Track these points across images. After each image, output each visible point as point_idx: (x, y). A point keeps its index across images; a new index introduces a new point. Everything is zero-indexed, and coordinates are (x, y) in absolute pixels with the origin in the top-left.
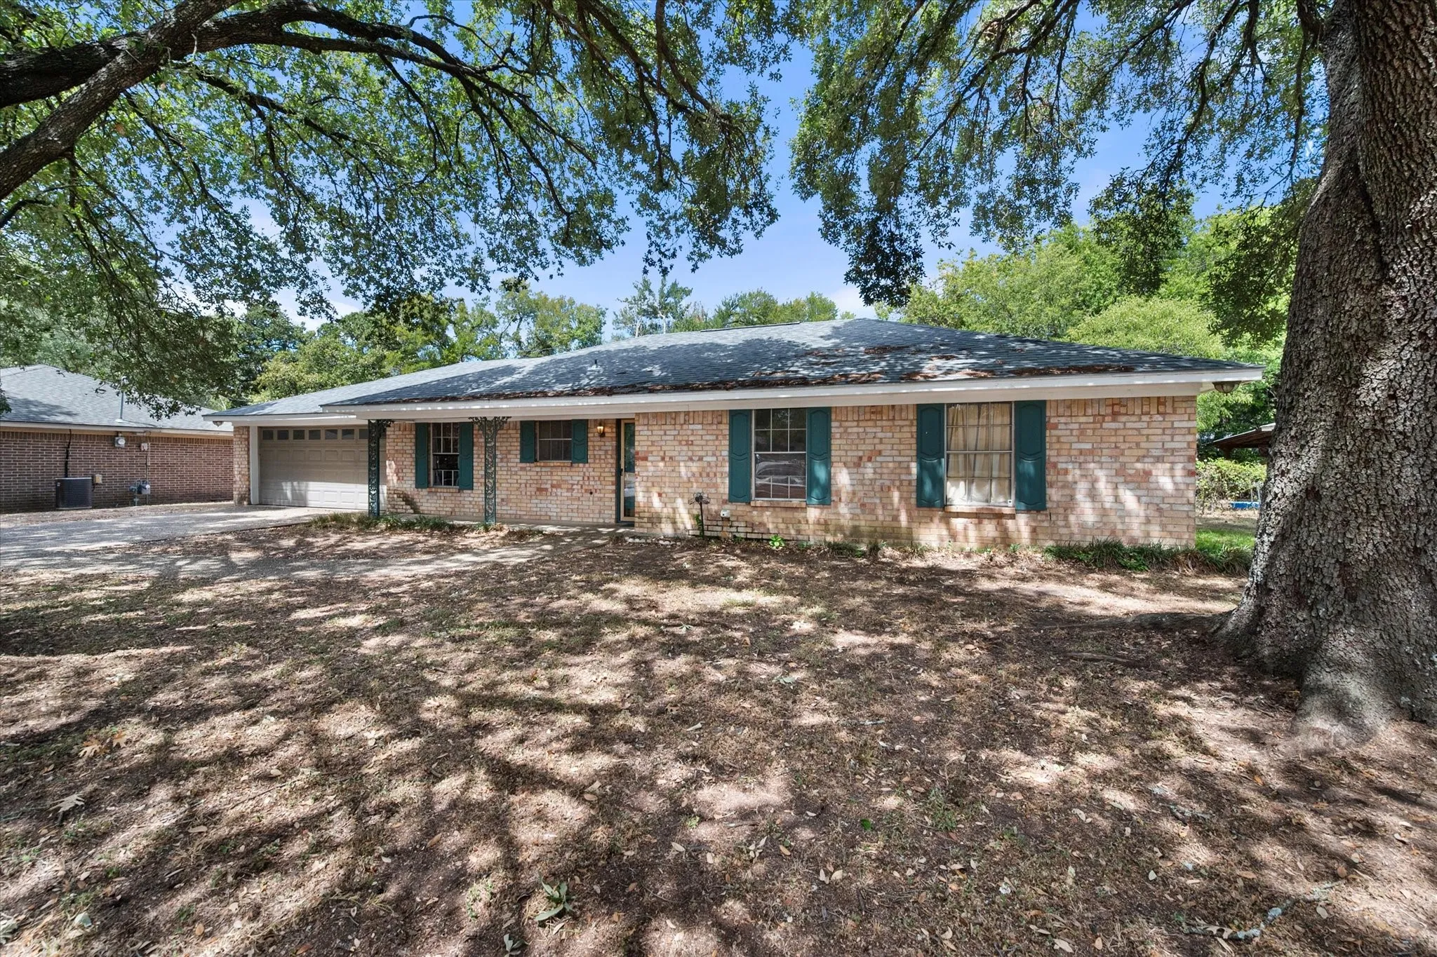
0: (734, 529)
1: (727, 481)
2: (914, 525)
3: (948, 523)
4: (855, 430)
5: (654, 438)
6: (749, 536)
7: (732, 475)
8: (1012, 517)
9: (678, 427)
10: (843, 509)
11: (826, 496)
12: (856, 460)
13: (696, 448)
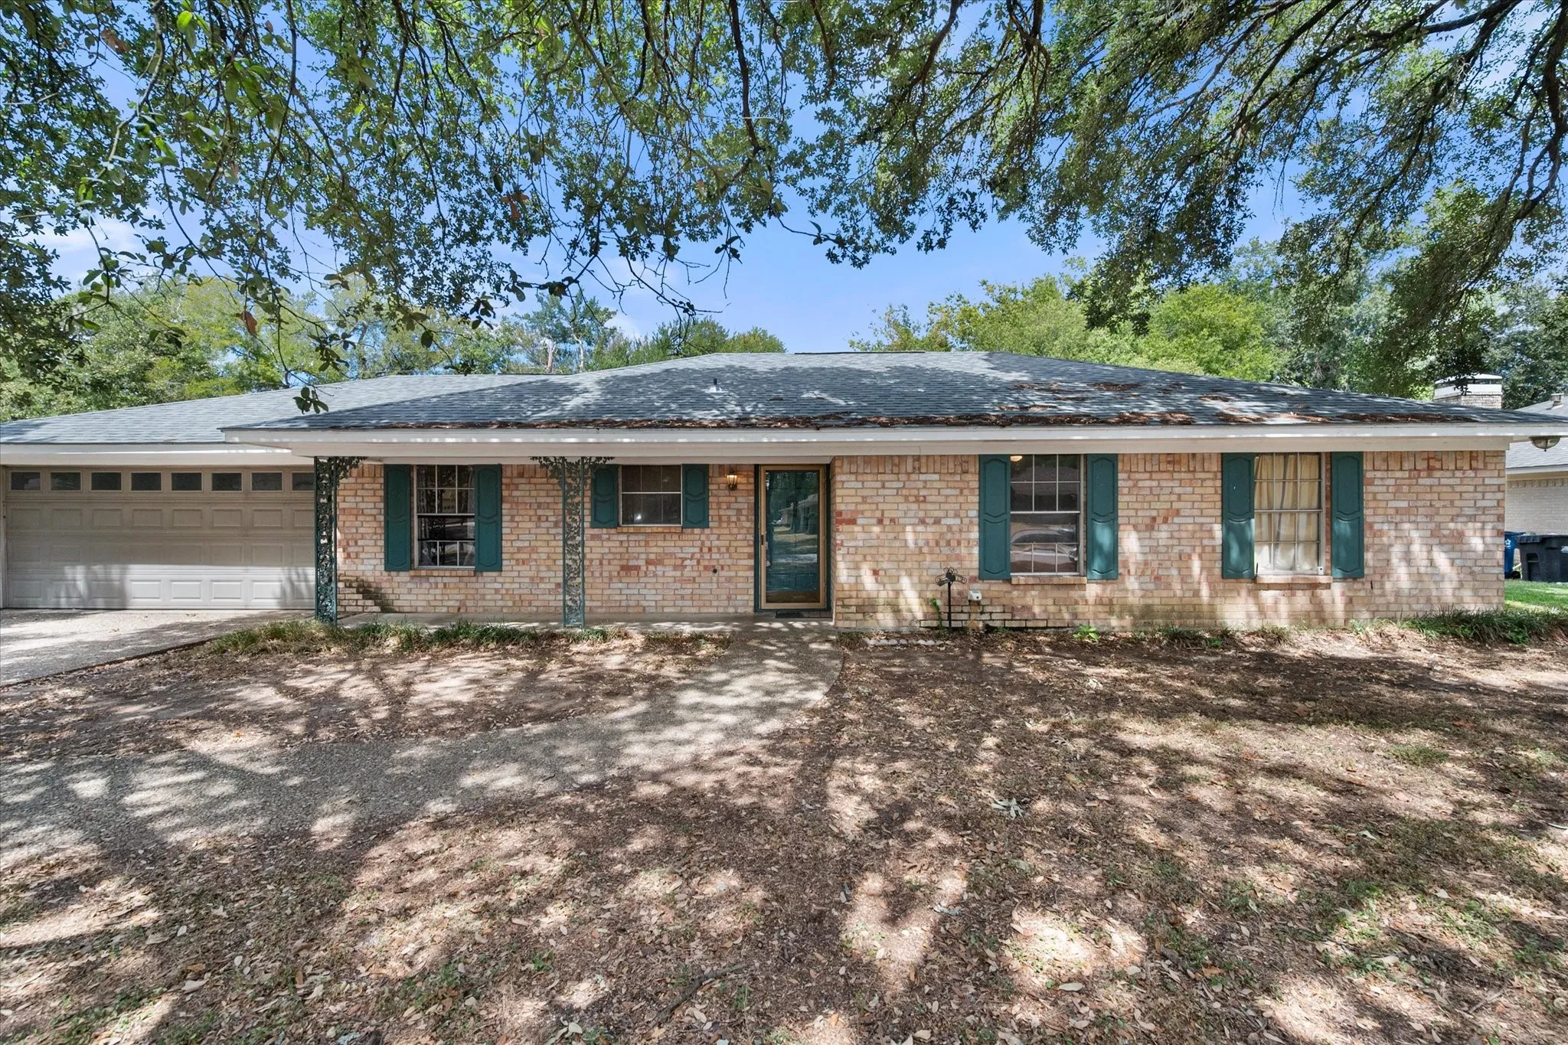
0: (986, 617)
1: (976, 551)
2: (1218, 601)
3: (1256, 597)
4: (1148, 483)
5: (865, 493)
6: (1008, 624)
7: (983, 543)
8: (1328, 586)
9: (903, 477)
10: (1132, 583)
11: (1111, 567)
12: (1148, 521)
13: (929, 507)
